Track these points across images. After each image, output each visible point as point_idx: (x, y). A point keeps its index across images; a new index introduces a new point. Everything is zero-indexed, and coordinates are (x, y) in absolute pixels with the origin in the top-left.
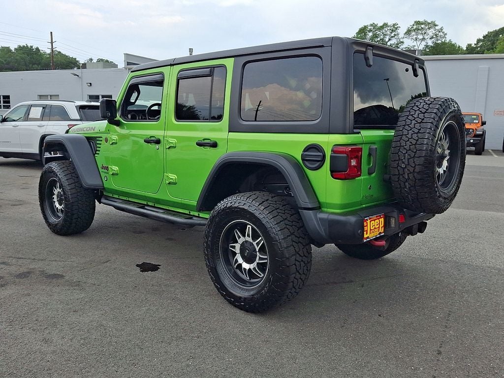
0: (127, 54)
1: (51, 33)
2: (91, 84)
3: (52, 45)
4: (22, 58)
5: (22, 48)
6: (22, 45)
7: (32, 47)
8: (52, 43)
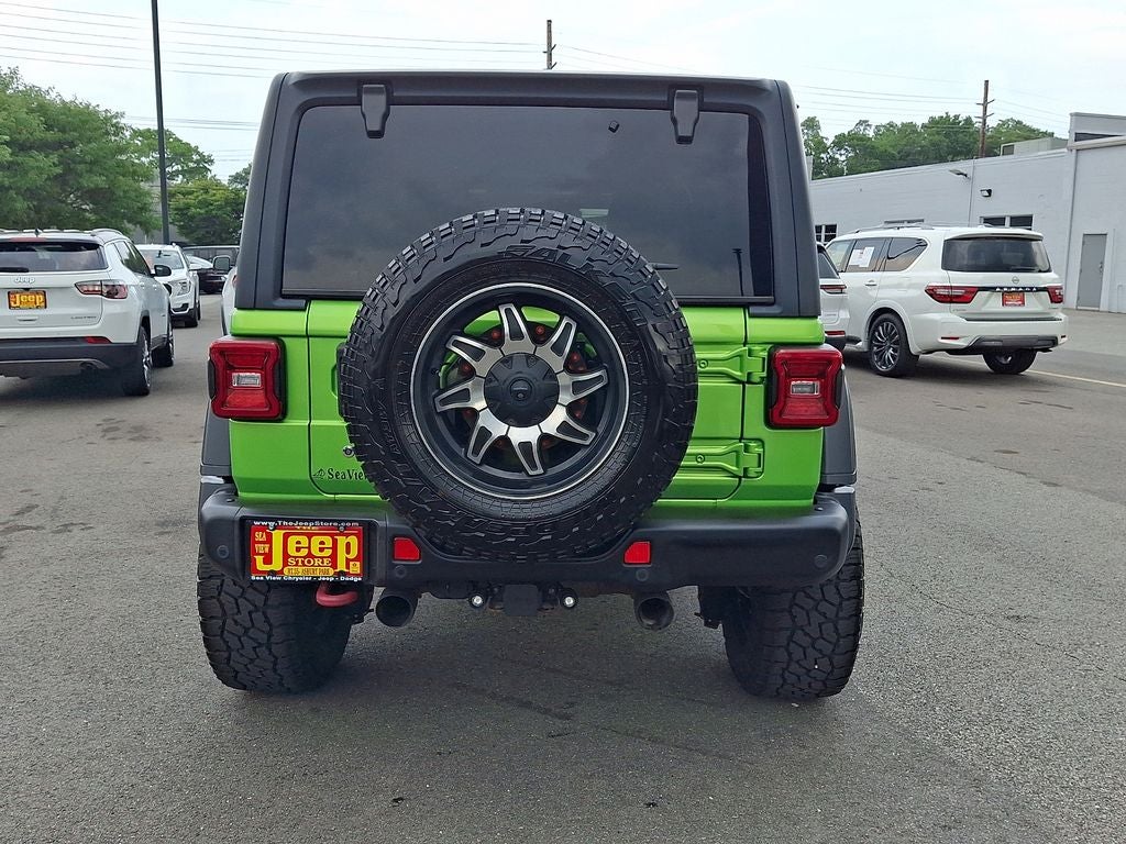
0: (1077, 115)
1: (987, 82)
2: (989, 191)
3: (985, 110)
4: (933, 144)
5: (938, 123)
6: (937, 115)
7: (957, 117)
8: (985, 105)
